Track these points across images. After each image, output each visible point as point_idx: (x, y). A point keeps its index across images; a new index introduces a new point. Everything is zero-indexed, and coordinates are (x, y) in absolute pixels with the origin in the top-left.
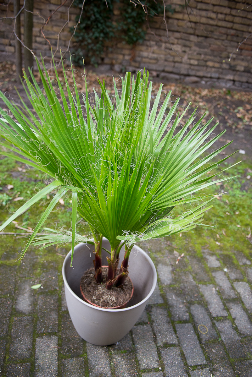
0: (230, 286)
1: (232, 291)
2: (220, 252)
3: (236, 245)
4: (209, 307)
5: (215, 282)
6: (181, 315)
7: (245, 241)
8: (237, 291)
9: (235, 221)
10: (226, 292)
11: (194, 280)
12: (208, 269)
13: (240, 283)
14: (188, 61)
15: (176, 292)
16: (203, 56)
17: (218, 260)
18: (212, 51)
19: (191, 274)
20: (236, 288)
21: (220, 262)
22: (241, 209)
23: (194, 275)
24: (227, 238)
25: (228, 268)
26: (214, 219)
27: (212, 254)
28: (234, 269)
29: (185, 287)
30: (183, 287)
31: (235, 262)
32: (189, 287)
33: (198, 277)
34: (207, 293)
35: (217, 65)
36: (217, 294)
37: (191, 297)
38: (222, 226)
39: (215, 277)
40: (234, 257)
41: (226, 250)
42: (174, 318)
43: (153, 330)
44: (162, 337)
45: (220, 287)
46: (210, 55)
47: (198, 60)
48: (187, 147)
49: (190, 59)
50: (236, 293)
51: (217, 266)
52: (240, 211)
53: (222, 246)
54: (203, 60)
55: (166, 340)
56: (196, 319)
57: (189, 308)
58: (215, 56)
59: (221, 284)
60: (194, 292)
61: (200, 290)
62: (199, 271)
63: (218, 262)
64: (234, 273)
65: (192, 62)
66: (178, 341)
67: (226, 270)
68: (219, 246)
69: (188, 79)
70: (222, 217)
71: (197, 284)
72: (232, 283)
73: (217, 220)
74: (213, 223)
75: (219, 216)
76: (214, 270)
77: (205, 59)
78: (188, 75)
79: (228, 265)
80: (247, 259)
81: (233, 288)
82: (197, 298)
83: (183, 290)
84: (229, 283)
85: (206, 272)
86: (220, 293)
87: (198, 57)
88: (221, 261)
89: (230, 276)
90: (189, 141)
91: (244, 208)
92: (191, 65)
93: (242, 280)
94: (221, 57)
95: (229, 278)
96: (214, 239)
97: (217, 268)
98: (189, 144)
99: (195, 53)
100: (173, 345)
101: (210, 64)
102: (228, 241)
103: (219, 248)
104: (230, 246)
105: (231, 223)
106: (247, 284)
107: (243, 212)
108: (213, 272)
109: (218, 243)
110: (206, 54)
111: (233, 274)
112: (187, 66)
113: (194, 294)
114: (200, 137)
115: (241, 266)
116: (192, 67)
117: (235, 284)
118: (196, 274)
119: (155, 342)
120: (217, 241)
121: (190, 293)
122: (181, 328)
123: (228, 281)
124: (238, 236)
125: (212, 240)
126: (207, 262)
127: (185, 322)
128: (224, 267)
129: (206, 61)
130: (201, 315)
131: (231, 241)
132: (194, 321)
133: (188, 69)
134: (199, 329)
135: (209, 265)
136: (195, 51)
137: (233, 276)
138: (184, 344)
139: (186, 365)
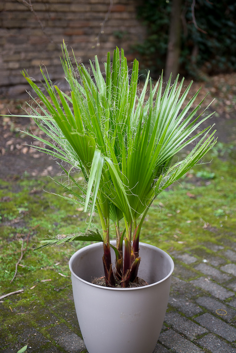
0: (218, 272)
1: (224, 275)
2: (189, 249)
3: (199, 238)
4: (213, 294)
5: (203, 274)
6: (193, 310)
7: (204, 232)
8: (228, 273)
9: (182, 219)
10: (219, 278)
11: (182, 280)
12: (188, 267)
13: (226, 266)
14: (5, 65)
15: (174, 295)
16: (23, 55)
17: (191, 255)
18: (34, 44)
19: (175, 277)
20: (226, 271)
21: (195, 257)
22: (179, 207)
23: (179, 276)
24: (186, 235)
25: (205, 258)
26: (160, 223)
27: (183, 253)
28: (213, 258)
29: (179, 288)
30: (176, 289)
31: (208, 251)
32: (182, 287)
33: (183, 276)
34: (203, 285)
35: (46, 63)
36: (212, 282)
37: (191, 294)
38: (173, 227)
39: (199, 270)
40: (205, 248)
41: (193, 245)
42: (188, 315)
43: (177, 331)
44: (190, 332)
45: (211, 276)
46: (33, 51)
47: (19, 61)
48: (169, 102)
49: (7, 62)
50: (229, 275)
51: (194, 261)
52: (180, 209)
53: (186, 243)
54: (24, 59)
55: (195, 333)
56: (209, 308)
57: (195, 303)
58: (40, 51)
59: (209, 273)
60: (190, 289)
61: (194, 285)
62: (180, 271)
63: (193, 258)
64: (215, 260)
65: (11, 65)
66: (207, 329)
67: (205, 261)
68: (183, 244)
69: (12, 90)
70: (166, 220)
71: (188, 282)
72: (219, 269)
73: (164, 224)
74: (162, 228)
75: (163, 220)
76: (195, 265)
77: (28, 58)
78: (11, 85)
79: (204, 256)
80: (218, 245)
81: (223, 272)
82: (196, 292)
83: (178, 291)
84: (216, 270)
85: (188, 270)
86: (214, 280)
87: (17, 57)
88: (195, 255)
89: (212, 264)
90: (168, 97)
91: (181, 205)
92: (11, 70)
93: (226, 263)
94: (48, 51)
95: (213, 266)
96: (174, 240)
97: (196, 262)
98: (169, 99)
99: (12, 53)
100: (205, 334)
101: (36, 63)
102: (189, 237)
103: (184, 246)
104: (195, 241)
105: (179, 221)
106: (233, 265)
107: (183, 208)
108: (194, 267)
109: (180, 242)
110: (26, 51)
111: (215, 262)
112: (6, 73)
113: (191, 290)
114: (175, 92)
115: (217, 253)
116: (14, 73)
117: (222, 268)
118: (180, 274)
119: (187, 339)
120: (177, 240)
121: (187, 291)
122: (201, 320)
123: (214, 269)
124: (195, 230)
125: (172, 242)
126: (183, 261)
127: (201, 314)
128: (202, 260)
129: (30, 60)
130: (211, 303)
131: (192, 236)
132: (208, 310)
133: (9, 77)
134: (218, 313)
135: (186, 263)
136: (10, 49)
137: (216, 263)
138: (214, 330)
139: (229, 342)
